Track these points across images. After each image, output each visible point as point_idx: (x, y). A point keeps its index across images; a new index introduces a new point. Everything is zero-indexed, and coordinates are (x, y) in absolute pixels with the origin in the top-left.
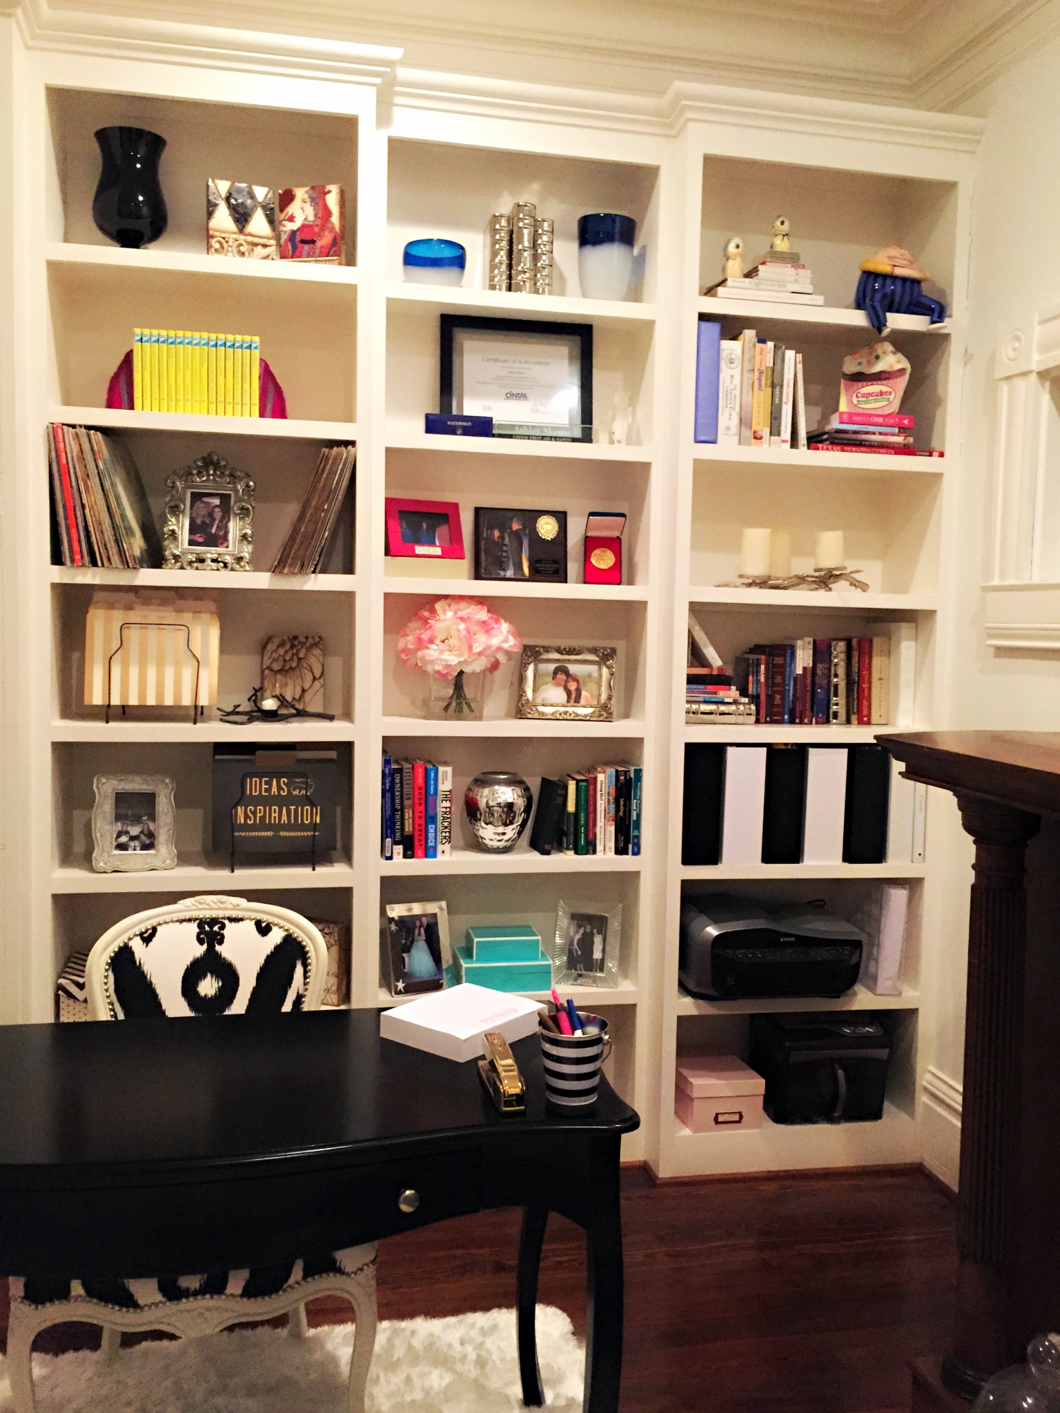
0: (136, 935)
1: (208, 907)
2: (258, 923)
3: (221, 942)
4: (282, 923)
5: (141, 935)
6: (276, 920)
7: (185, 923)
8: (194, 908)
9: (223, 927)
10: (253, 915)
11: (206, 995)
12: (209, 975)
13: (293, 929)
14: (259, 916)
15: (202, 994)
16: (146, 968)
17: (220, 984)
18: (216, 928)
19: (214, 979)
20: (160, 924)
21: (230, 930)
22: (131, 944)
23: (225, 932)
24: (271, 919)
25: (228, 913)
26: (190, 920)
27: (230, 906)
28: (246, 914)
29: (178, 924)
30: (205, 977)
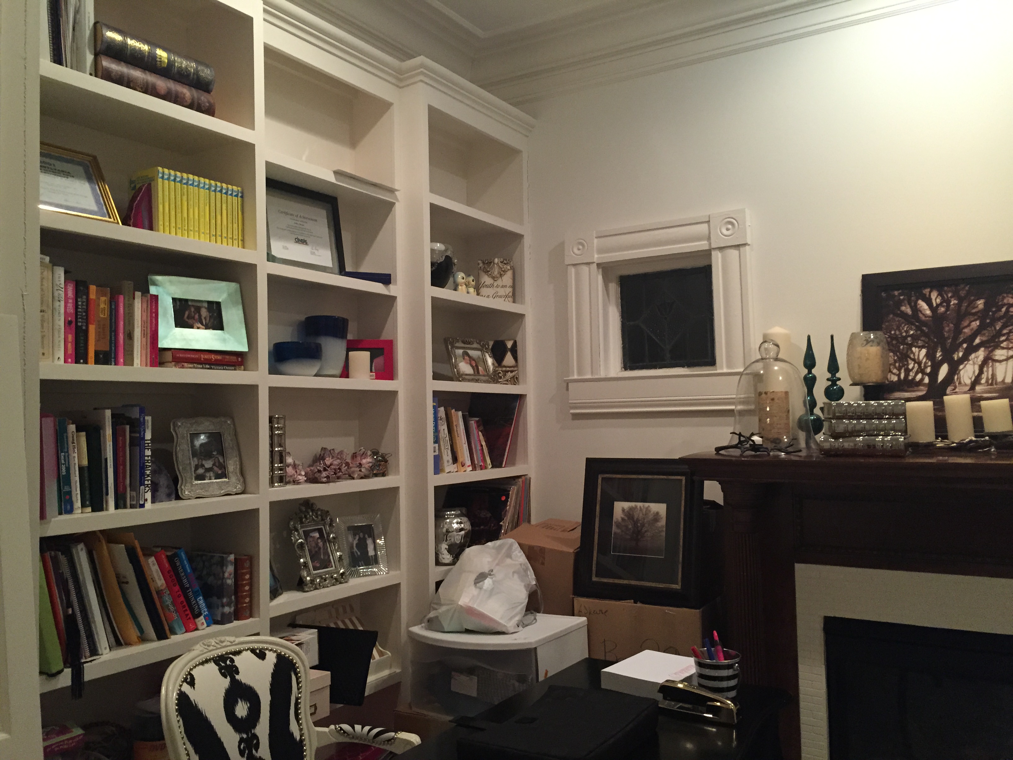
0: (183, 682)
1: (215, 648)
2: (253, 651)
3: (238, 673)
4: (270, 647)
5: (185, 680)
6: (265, 646)
7: (206, 665)
8: (206, 651)
9: (232, 661)
10: (246, 646)
11: (242, 717)
12: (239, 700)
13: (279, 649)
14: (251, 646)
15: (240, 717)
16: (200, 706)
17: (248, 705)
18: (228, 662)
19: (243, 703)
20: (191, 669)
21: (238, 660)
22: (183, 689)
23: (236, 663)
24: (261, 646)
25: (229, 649)
26: (207, 661)
27: (229, 644)
28: (241, 647)
29: (201, 667)
30: (237, 702)
